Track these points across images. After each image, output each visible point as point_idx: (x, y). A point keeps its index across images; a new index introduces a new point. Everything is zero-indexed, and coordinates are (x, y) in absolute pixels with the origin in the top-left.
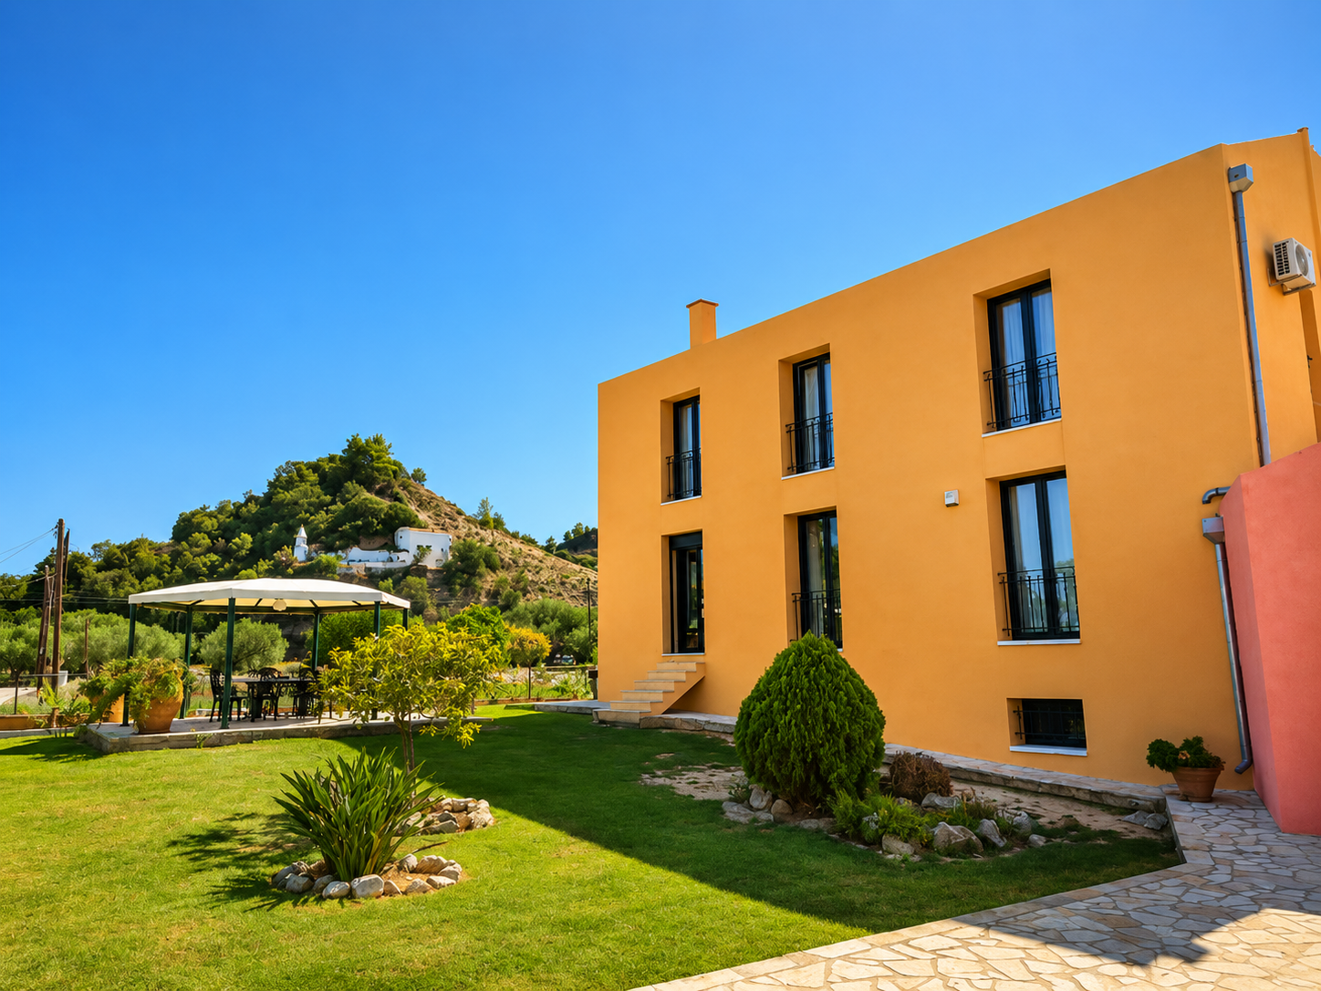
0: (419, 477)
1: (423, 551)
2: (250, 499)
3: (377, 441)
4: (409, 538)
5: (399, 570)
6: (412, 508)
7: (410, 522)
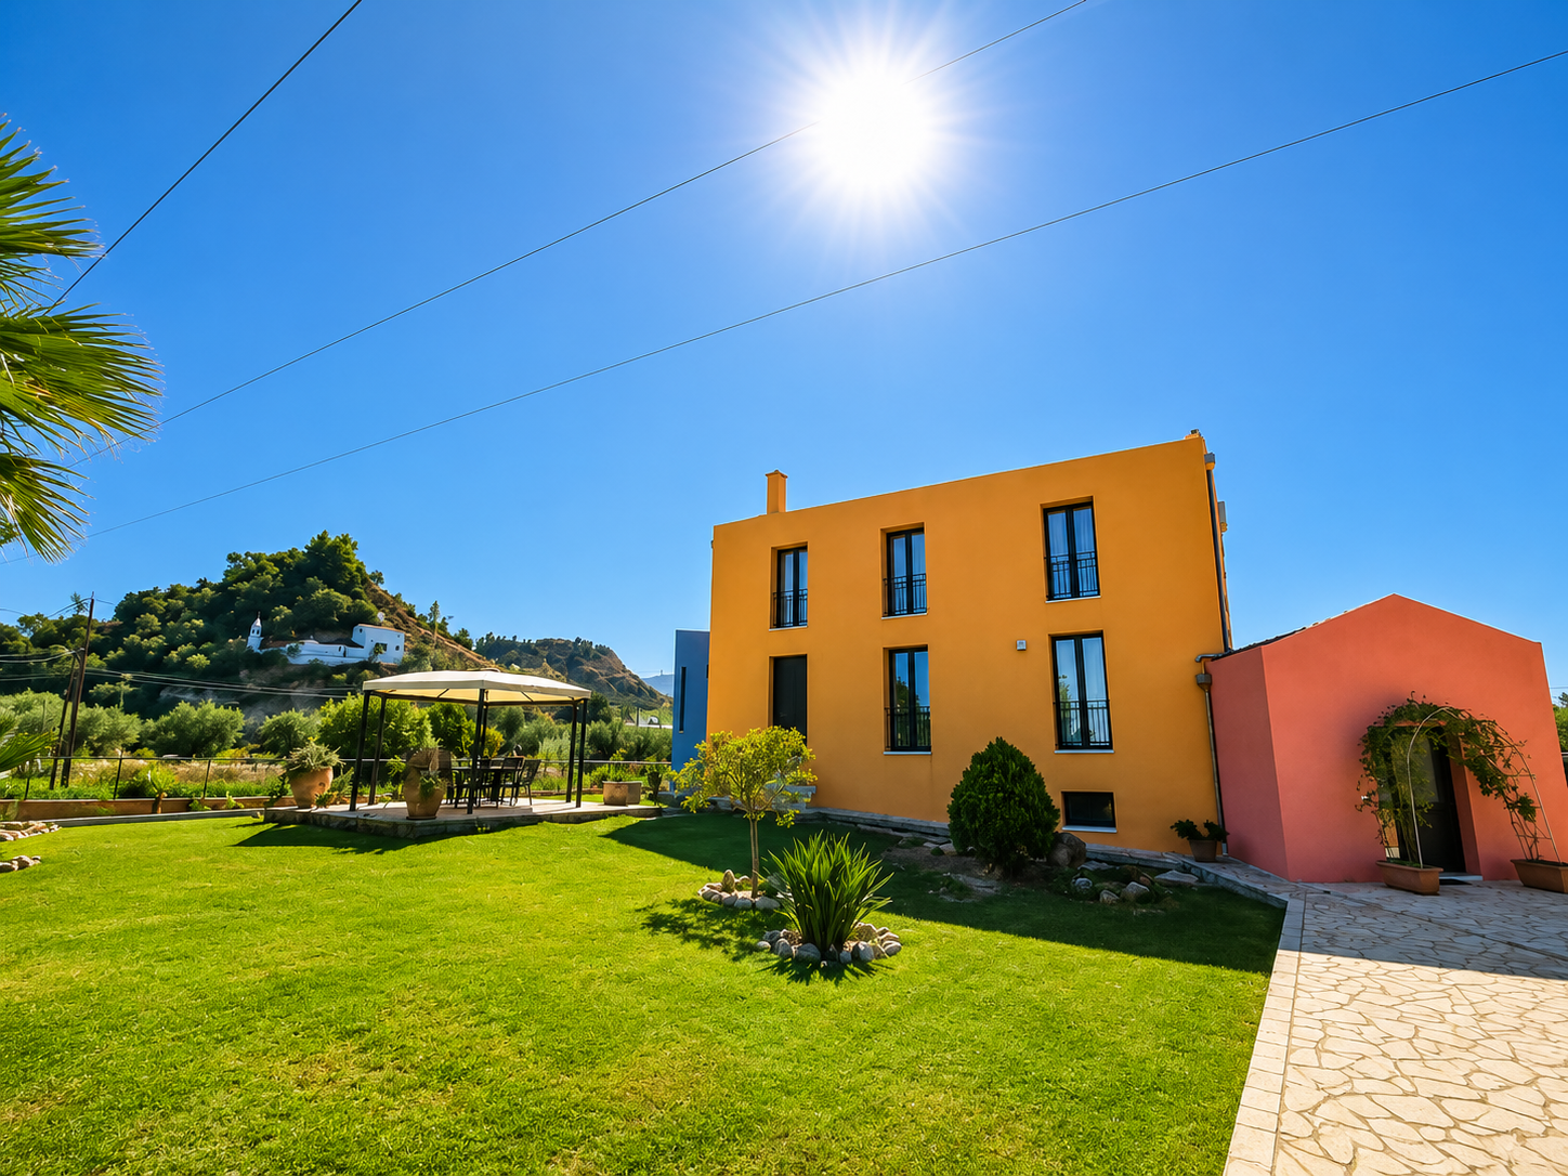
0: (378, 578)
1: (379, 648)
2: (203, 584)
3: (345, 541)
4: (368, 635)
5: (353, 665)
6: (371, 607)
7: (367, 618)
